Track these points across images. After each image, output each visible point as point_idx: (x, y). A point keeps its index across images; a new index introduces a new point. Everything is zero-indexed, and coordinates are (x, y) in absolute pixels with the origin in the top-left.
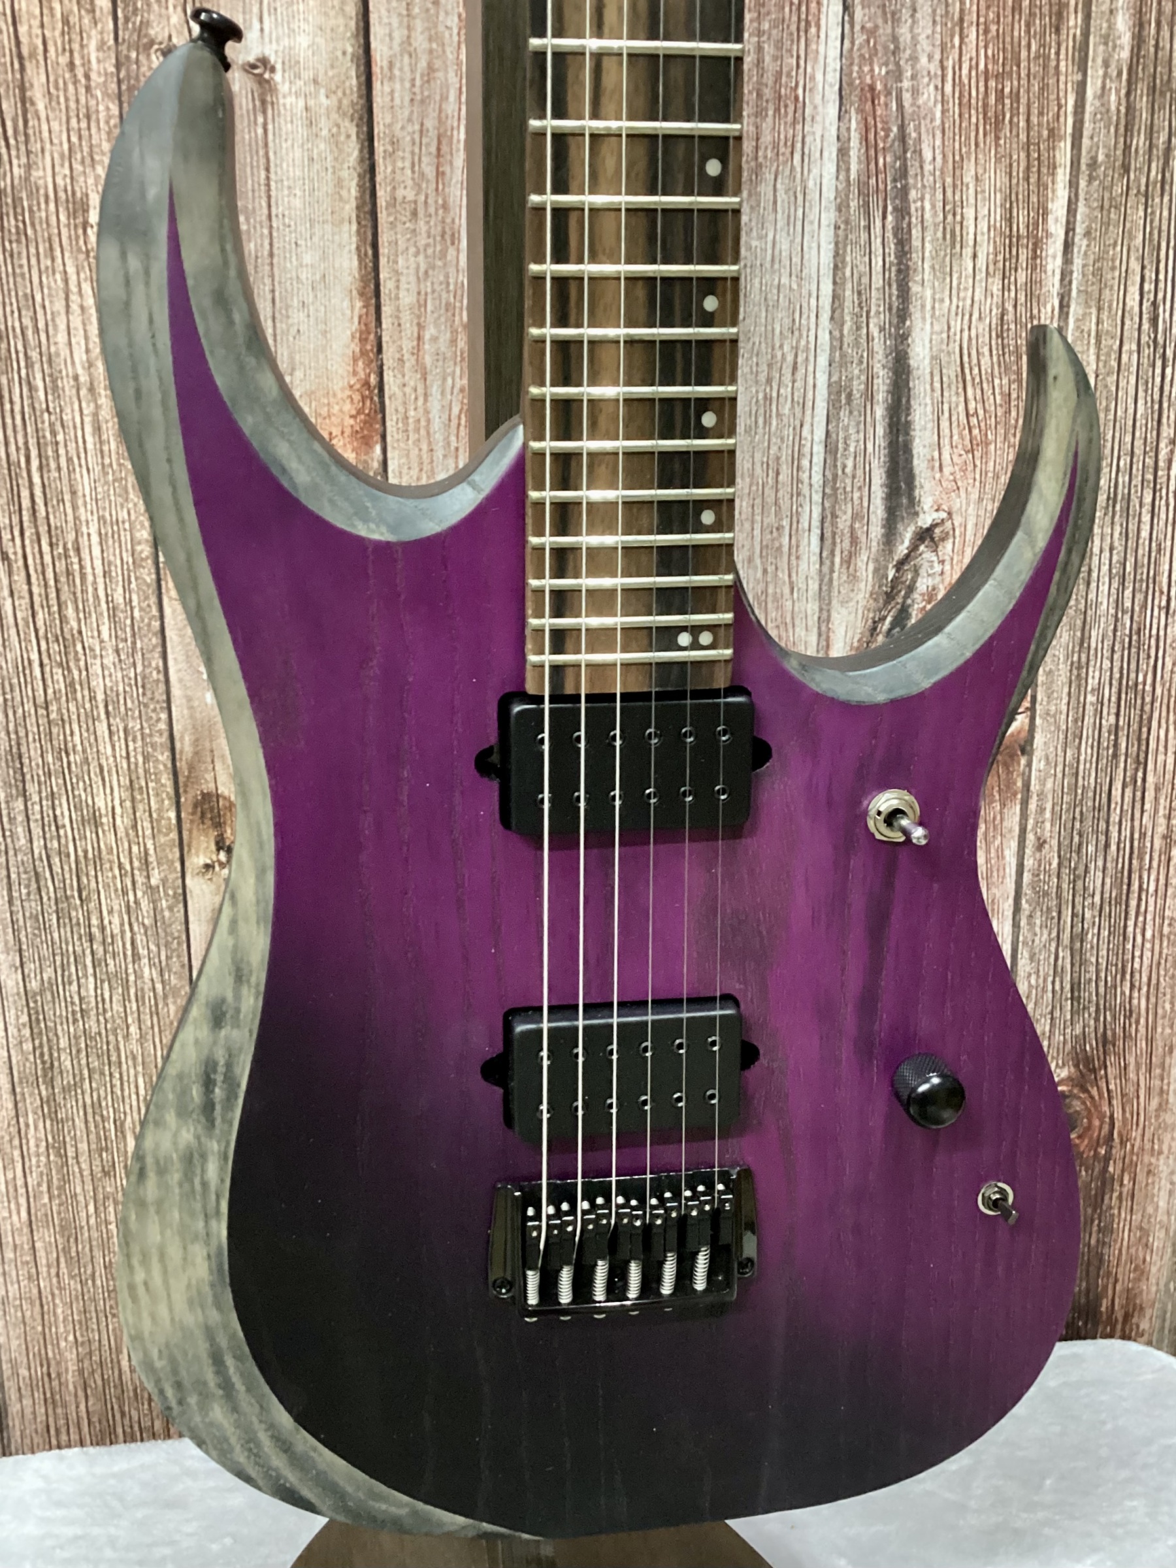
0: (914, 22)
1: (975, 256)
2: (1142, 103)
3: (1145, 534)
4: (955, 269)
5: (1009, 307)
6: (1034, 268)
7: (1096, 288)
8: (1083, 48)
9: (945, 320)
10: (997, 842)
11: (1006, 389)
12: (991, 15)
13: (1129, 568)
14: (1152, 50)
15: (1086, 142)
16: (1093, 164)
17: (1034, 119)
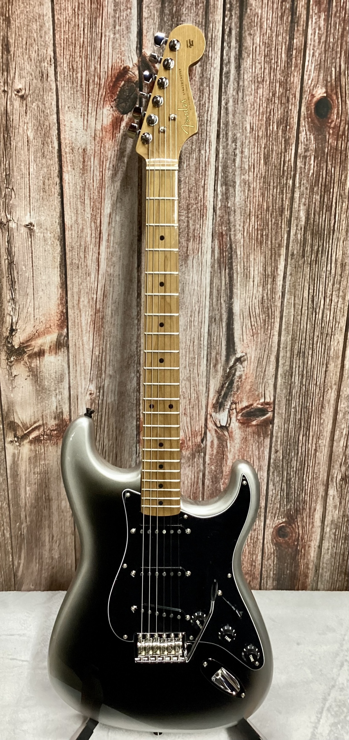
0: (235, 215)
1: (254, 281)
2: (309, 237)
3: (309, 363)
4: (247, 284)
5: (265, 295)
6: (273, 284)
7: (293, 291)
8: (290, 221)
9: (244, 299)
10: (262, 449)
11: (264, 318)
12: (259, 213)
13: (305, 372)
14: (312, 222)
15: (290, 248)
16: (293, 255)
17: (274, 242)
